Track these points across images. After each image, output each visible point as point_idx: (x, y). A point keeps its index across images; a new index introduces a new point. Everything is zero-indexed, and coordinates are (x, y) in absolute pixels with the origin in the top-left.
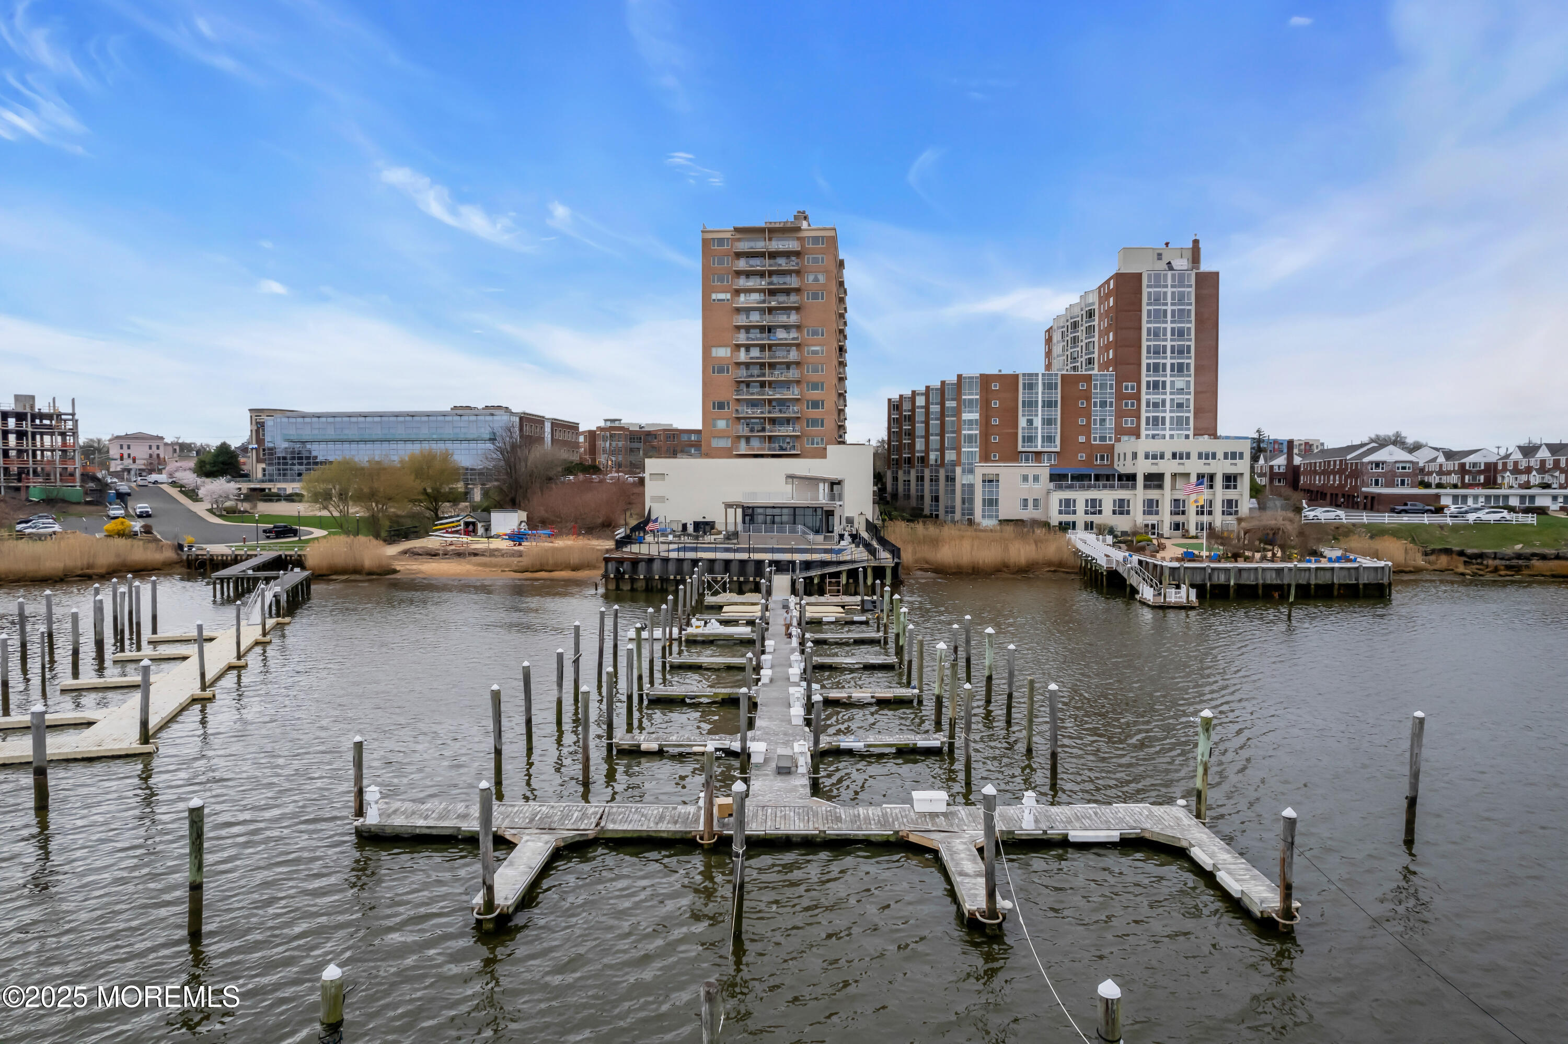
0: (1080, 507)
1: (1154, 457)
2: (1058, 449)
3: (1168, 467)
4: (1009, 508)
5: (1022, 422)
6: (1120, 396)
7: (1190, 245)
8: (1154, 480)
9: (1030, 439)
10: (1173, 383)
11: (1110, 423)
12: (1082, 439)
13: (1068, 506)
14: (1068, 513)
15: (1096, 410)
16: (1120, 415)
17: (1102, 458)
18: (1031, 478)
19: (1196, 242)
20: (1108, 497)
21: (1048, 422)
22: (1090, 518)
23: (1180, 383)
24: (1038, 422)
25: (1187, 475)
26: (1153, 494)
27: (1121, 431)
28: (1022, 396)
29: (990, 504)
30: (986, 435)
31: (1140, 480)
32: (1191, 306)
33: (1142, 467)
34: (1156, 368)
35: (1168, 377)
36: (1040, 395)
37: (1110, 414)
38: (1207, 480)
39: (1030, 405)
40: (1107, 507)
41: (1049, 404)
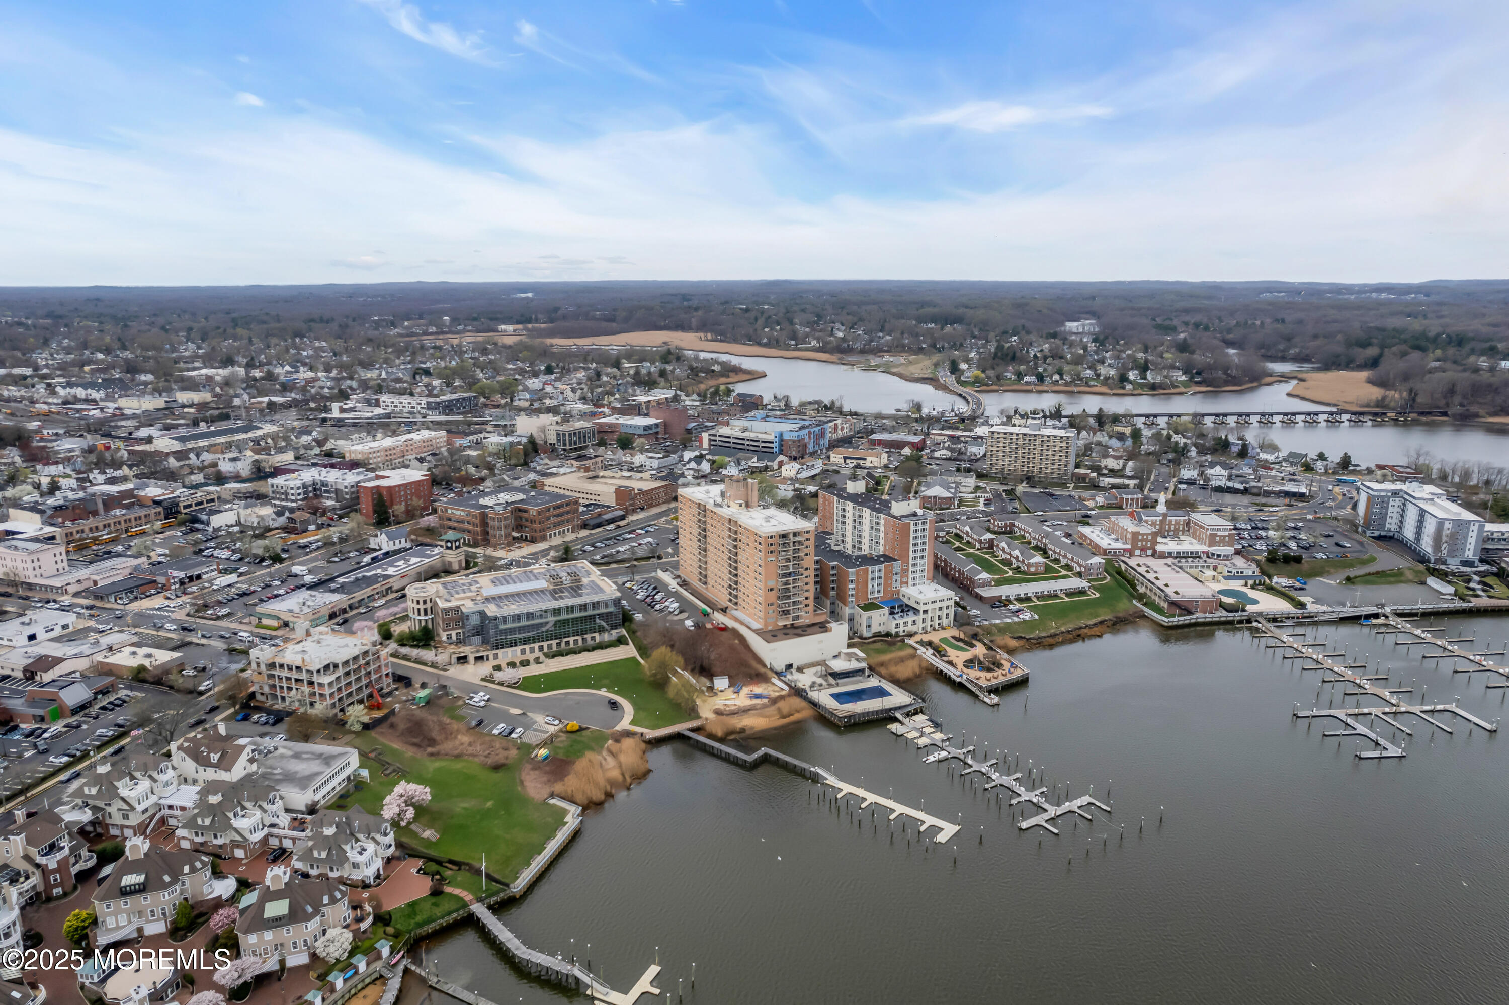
0: (901, 625)
1: (926, 604)
2: (882, 595)
3: (929, 607)
4: (875, 629)
5: (870, 586)
6: (902, 570)
8: (925, 612)
9: (872, 592)
10: (920, 563)
11: (899, 582)
13: (897, 625)
15: (895, 578)
16: (902, 577)
17: (899, 596)
18: (881, 615)
20: (910, 618)
21: (879, 585)
23: (922, 562)
24: (876, 585)
26: (925, 616)
27: (902, 583)
28: (870, 576)
29: (869, 626)
30: (857, 593)
31: (921, 612)
32: (927, 533)
33: (922, 608)
34: (915, 558)
35: (918, 561)
36: (877, 575)
37: (898, 577)
38: (940, 609)
39: (873, 579)
40: (910, 623)
41: (879, 578)
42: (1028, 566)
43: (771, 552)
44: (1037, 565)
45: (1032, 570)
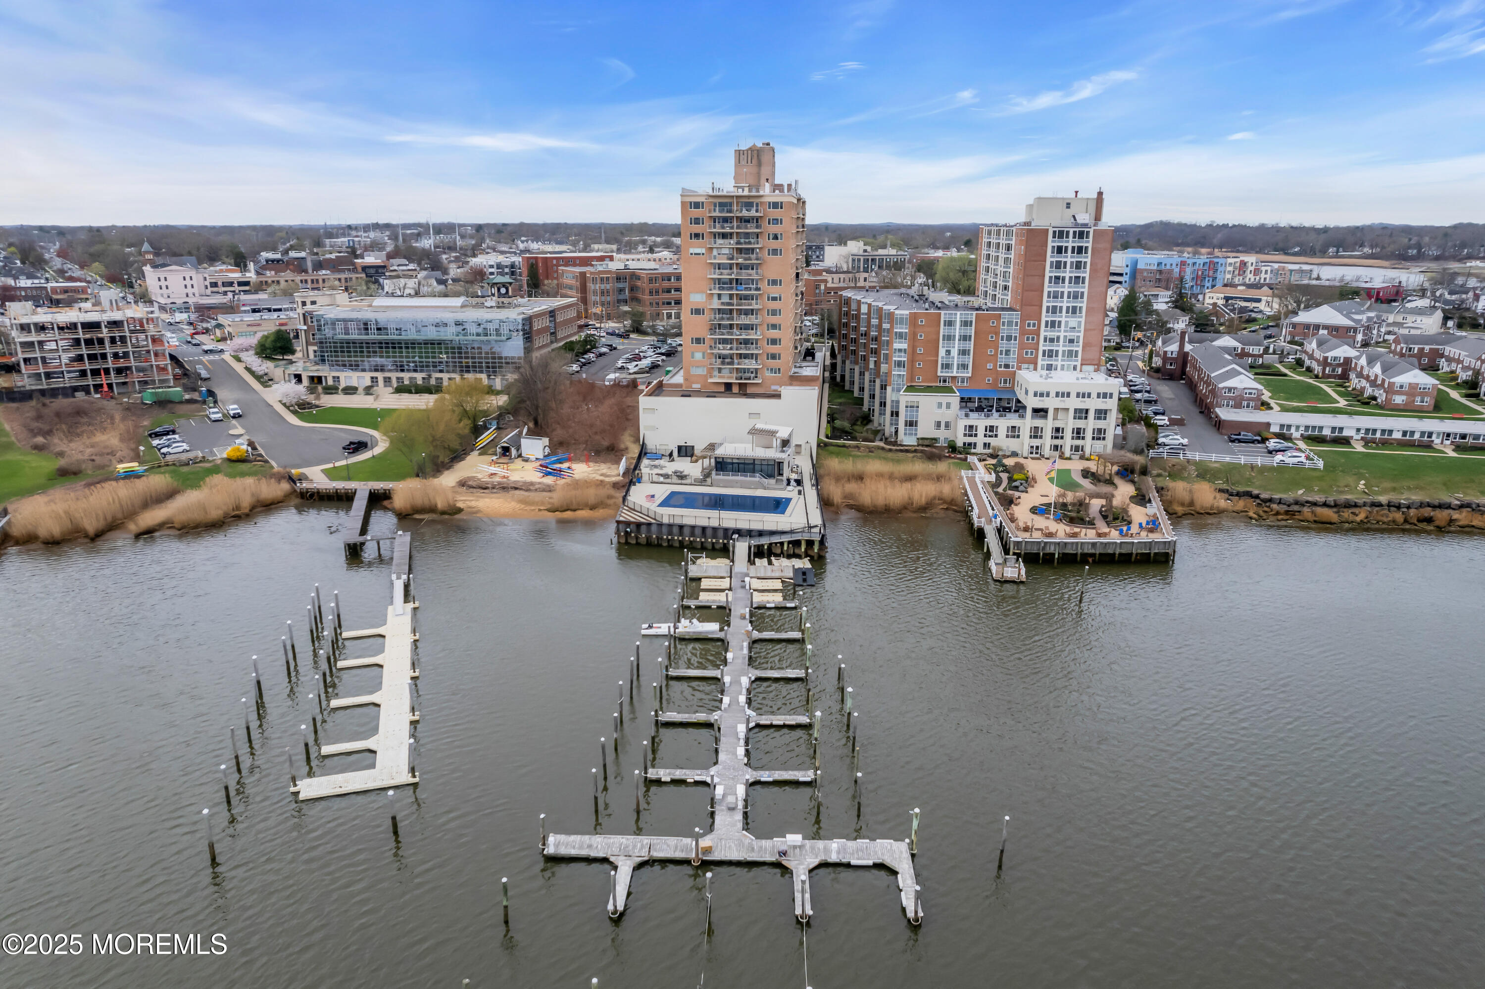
0: (981, 432)
1: (1042, 395)
2: (970, 375)
3: (1050, 403)
4: (926, 429)
5: (942, 352)
6: (1023, 332)
7: (1095, 196)
8: (1040, 412)
9: (947, 366)
10: (1067, 322)
11: (1014, 356)
12: (990, 366)
13: (971, 430)
14: (971, 436)
15: (1003, 345)
16: (1022, 347)
17: (1005, 382)
18: (944, 405)
19: (1100, 194)
20: (1003, 423)
21: (963, 352)
22: (988, 440)
23: (1073, 322)
24: (955, 352)
25: (1067, 410)
26: (1039, 423)
27: (1021, 361)
28: (943, 331)
29: (911, 424)
30: (912, 361)
31: (1029, 412)
32: (1087, 259)
33: (1031, 402)
34: (1054, 310)
35: (1063, 318)
36: (957, 330)
37: (1014, 346)
38: (1082, 414)
39: (949, 338)
40: (1002, 432)
41: (965, 338)
42: (1390, 390)
43: (697, 236)
44: (1413, 390)
45: (1399, 399)
